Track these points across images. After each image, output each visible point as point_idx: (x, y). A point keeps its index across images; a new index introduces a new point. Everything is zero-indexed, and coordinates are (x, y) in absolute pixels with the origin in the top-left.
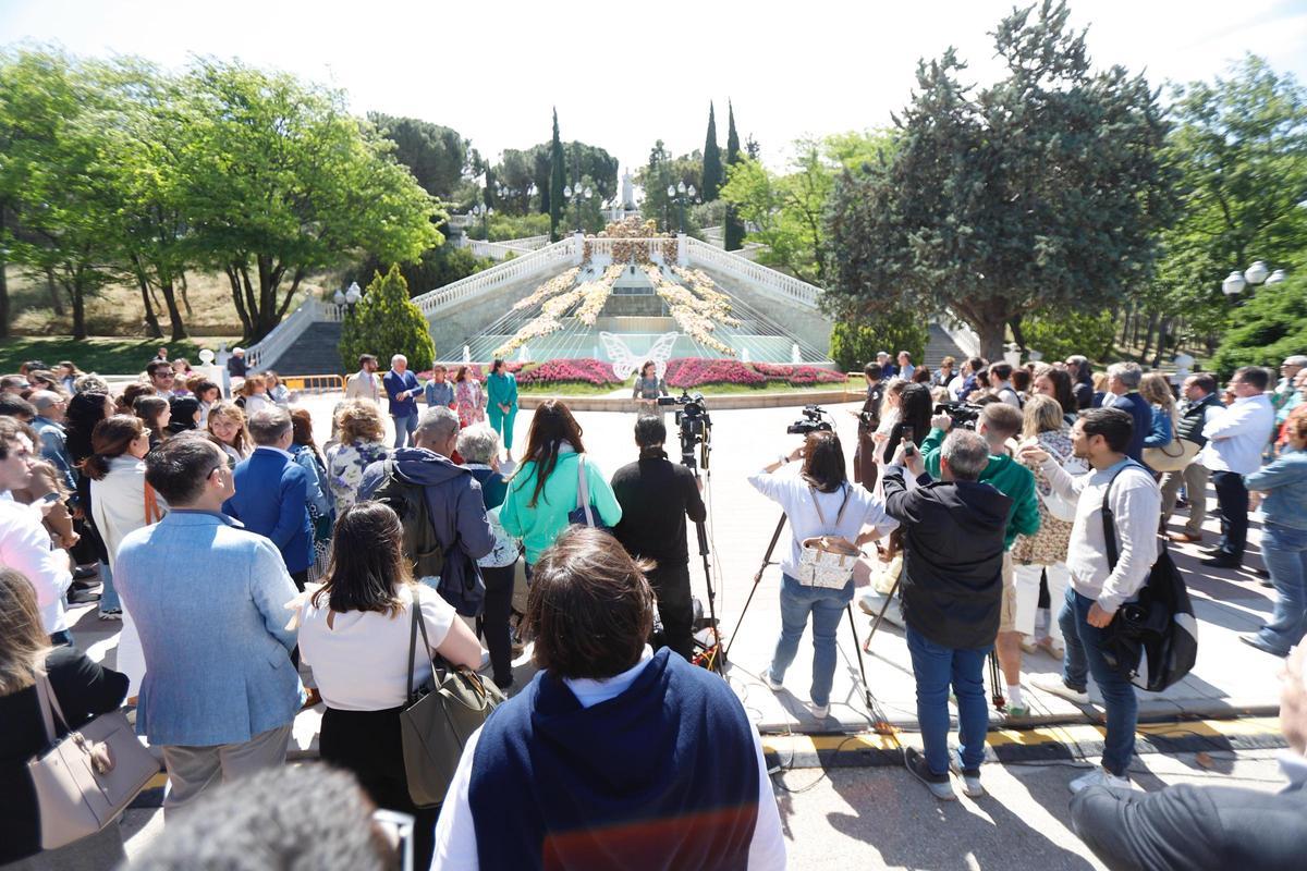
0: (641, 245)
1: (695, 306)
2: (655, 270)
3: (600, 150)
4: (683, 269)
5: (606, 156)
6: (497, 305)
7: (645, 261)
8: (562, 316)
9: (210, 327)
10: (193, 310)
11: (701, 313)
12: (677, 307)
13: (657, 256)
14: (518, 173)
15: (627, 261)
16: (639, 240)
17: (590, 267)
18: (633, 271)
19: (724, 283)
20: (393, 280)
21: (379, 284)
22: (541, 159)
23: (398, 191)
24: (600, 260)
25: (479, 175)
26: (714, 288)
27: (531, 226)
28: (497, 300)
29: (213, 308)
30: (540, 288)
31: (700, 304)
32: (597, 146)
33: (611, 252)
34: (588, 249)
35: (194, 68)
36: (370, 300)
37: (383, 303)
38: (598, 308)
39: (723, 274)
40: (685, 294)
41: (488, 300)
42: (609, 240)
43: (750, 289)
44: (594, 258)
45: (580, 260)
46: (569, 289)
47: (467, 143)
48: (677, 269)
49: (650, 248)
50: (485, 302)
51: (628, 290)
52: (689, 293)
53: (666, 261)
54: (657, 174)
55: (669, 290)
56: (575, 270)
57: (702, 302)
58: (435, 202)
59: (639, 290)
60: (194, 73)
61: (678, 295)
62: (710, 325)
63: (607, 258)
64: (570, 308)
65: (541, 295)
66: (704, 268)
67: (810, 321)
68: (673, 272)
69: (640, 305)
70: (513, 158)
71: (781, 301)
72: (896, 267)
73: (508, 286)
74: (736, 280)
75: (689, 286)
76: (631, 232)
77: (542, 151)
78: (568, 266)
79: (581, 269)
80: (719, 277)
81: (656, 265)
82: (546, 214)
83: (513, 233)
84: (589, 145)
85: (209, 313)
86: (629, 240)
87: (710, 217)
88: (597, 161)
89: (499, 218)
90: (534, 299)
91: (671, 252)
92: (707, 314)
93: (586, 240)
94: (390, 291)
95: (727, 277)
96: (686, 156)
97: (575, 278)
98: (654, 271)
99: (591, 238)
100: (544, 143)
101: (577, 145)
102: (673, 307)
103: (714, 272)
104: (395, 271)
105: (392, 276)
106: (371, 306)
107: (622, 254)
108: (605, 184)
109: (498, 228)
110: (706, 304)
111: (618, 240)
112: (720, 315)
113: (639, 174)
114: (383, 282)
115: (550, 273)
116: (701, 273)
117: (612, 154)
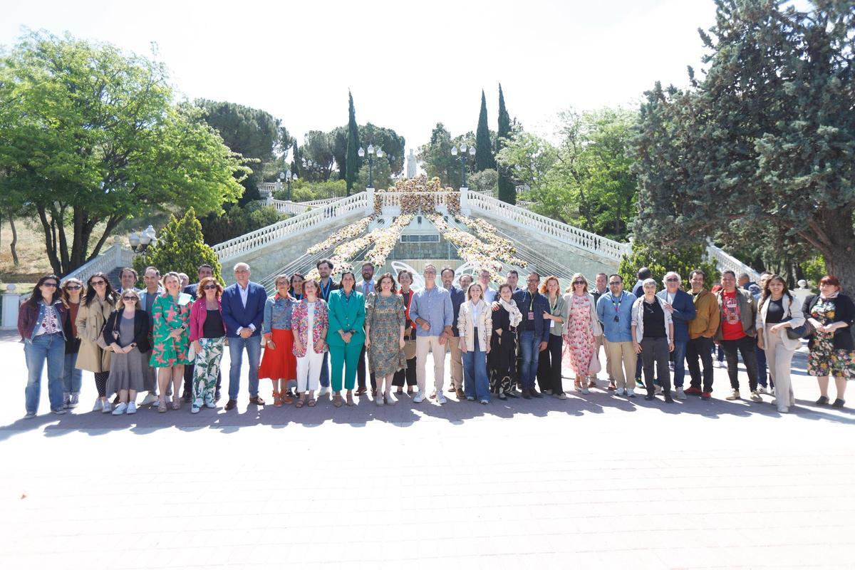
0: (427, 198)
1: (481, 248)
2: (441, 218)
3: (389, 130)
4: (466, 218)
5: (394, 135)
6: (293, 251)
7: (431, 211)
8: (353, 259)
9: (31, 275)
10: (20, 260)
11: (488, 255)
12: (465, 249)
13: (442, 208)
14: (321, 150)
15: (415, 212)
16: (425, 193)
17: (380, 217)
18: (420, 220)
19: (505, 229)
20: (188, 224)
21: (174, 227)
22: (340, 137)
23: (204, 150)
24: (389, 211)
25: (287, 148)
26: (496, 233)
27: (330, 190)
28: (293, 247)
29: (39, 259)
30: (333, 235)
31: (486, 247)
32: (387, 128)
33: (400, 205)
34: (379, 203)
35: (27, 40)
36: (163, 242)
37: (175, 244)
38: (387, 251)
39: (502, 223)
40: (470, 238)
41: (284, 248)
42: (398, 194)
43: (529, 235)
44: (384, 209)
45: (372, 211)
46: (360, 235)
47: (278, 123)
48: (461, 219)
49: (436, 200)
50: (282, 249)
51: (415, 238)
52: (474, 237)
53: (450, 212)
54: (439, 145)
55: (454, 234)
56: (367, 220)
57: (486, 245)
58: (238, 158)
59: (425, 238)
60: (25, 44)
61: (464, 239)
62: (498, 264)
63: (396, 210)
64: (361, 251)
65: (334, 240)
66: (485, 217)
67: (586, 263)
68: (457, 221)
69: (426, 252)
70: (316, 138)
71: (559, 246)
72: (731, 181)
73: (305, 235)
74: (516, 228)
75: (473, 231)
76: (419, 186)
77: (341, 132)
78: (360, 216)
79: (372, 219)
80: (499, 225)
81: (441, 214)
82: (343, 180)
83: (313, 195)
84: (380, 127)
85: (34, 263)
86: (417, 193)
87: (483, 182)
88: (386, 138)
89: (302, 184)
90: (327, 244)
91: (454, 204)
92: (493, 255)
93: (377, 194)
94: (184, 234)
95: (506, 225)
96: (461, 137)
97: (367, 226)
98: (439, 221)
99: (381, 192)
100: (343, 126)
101: (370, 126)
102: (460, 249)
103: (495, 220)
104: (191, 214)
105: (188, 219)
106: (164, 248)
107: (409, 205)
108: (394, 158)
109: (301, 191)
110: (492, 247)
111: (405, 193)
112: (506, 256)
113: (422, 151)
114: (178, 224)
115: (343, 223)
116: (484, 221)
117: (399, 134)
